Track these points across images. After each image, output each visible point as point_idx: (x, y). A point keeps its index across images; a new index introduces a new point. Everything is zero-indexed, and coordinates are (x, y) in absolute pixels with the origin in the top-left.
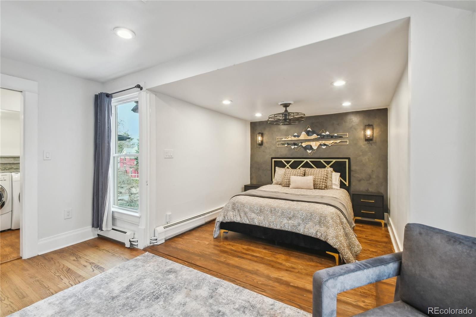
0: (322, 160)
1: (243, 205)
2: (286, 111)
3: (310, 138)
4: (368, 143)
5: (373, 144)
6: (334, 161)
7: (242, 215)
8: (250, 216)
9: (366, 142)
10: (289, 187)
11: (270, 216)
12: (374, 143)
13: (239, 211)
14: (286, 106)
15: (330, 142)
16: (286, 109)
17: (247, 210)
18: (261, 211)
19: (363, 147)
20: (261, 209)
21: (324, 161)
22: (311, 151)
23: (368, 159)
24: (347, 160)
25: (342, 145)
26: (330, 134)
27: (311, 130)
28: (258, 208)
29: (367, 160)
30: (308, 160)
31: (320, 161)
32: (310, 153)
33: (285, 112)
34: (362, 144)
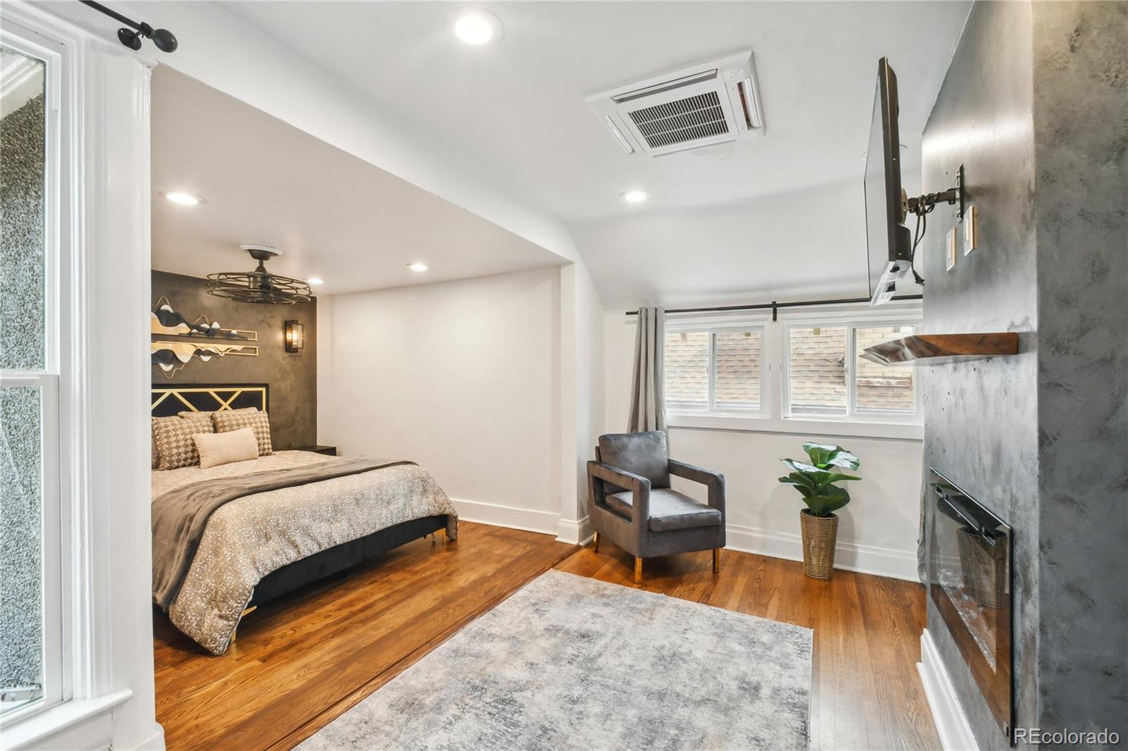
0: (211, 391)
1: (292, 513)
2: (261, 268)
3: (170, 331)
4: (290, 356)
5: (297, 358)
6: (239, 391)
7: (298, 538)
8: (320, 532)
9: (286, 355)
10: (198, 463)
11: (358, 512)
12: (298, 356)
13: (283, 533)
14: (262, 256)
15: (220, 348)
16: (261, 264)
17: (306, 521)
18: (336, 510)
19: (283, 362)
20: (335, 506)
21: (217, 393)
22: (172, 366)
23: (291, 385)
24: (264, 390)
25: (247, 358)
26: (221, 327)
27: (172, 311)
28: (328, 507)
29: (289, 388)
30: (175, 392)
31: (208, 393)
32: (169, 373)
33: (256, 271)
34: (281, 355)
